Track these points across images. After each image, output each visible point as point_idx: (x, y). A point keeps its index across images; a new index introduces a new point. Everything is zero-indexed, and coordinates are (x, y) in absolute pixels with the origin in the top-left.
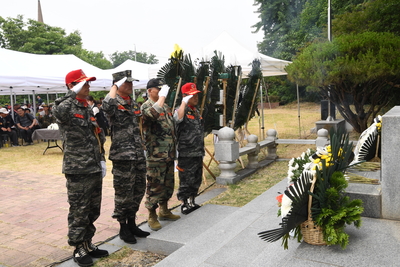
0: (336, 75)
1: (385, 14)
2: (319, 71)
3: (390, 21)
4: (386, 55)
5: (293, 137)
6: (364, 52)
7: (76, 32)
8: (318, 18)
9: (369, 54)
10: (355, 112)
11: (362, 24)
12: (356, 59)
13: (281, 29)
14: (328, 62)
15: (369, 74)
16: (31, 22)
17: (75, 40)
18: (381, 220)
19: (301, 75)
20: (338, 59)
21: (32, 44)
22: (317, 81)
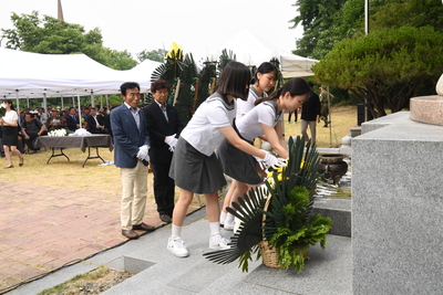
0: (365, 76)
1: (431, 6)
4: (422, 53)
7: (96, 29)
12: (387, 58)
15: (403, 75)
16: (47, 18)
17: (95, 38)
21: (48, 43)
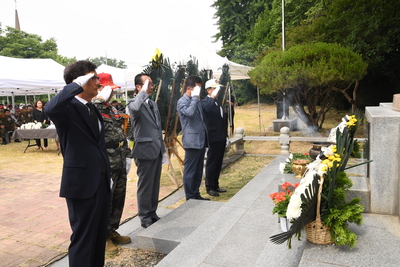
0: (295, 80)
2: (280, 75)
3: (332, 35)
4: (336, 63)
5: (253, 134)
6: (318, 60)
8: (269, 31)
9: (322, 62)
10: (307, 112)
11: (310, 36)
13: (237, 40)
14: (287, 68)
15: (322, 78)
17: (51, 46)
18: (371, 215)
19: (263, 79)
20: (296, 65)
21: (10, 50)
22: (278, 84)
